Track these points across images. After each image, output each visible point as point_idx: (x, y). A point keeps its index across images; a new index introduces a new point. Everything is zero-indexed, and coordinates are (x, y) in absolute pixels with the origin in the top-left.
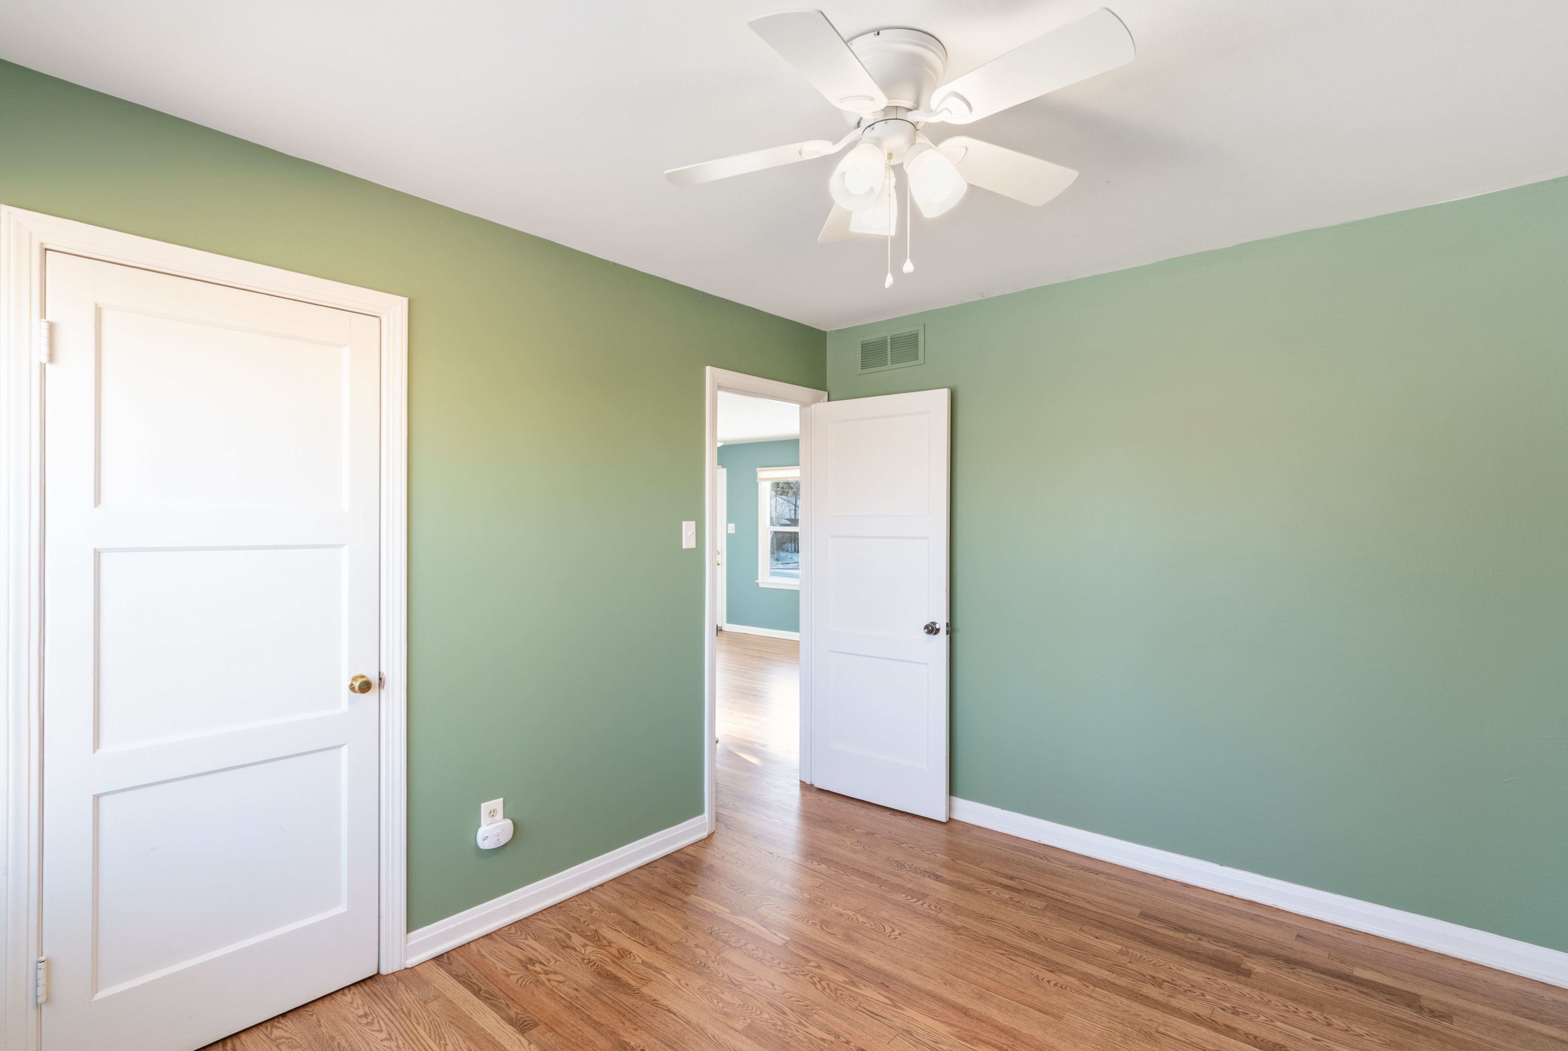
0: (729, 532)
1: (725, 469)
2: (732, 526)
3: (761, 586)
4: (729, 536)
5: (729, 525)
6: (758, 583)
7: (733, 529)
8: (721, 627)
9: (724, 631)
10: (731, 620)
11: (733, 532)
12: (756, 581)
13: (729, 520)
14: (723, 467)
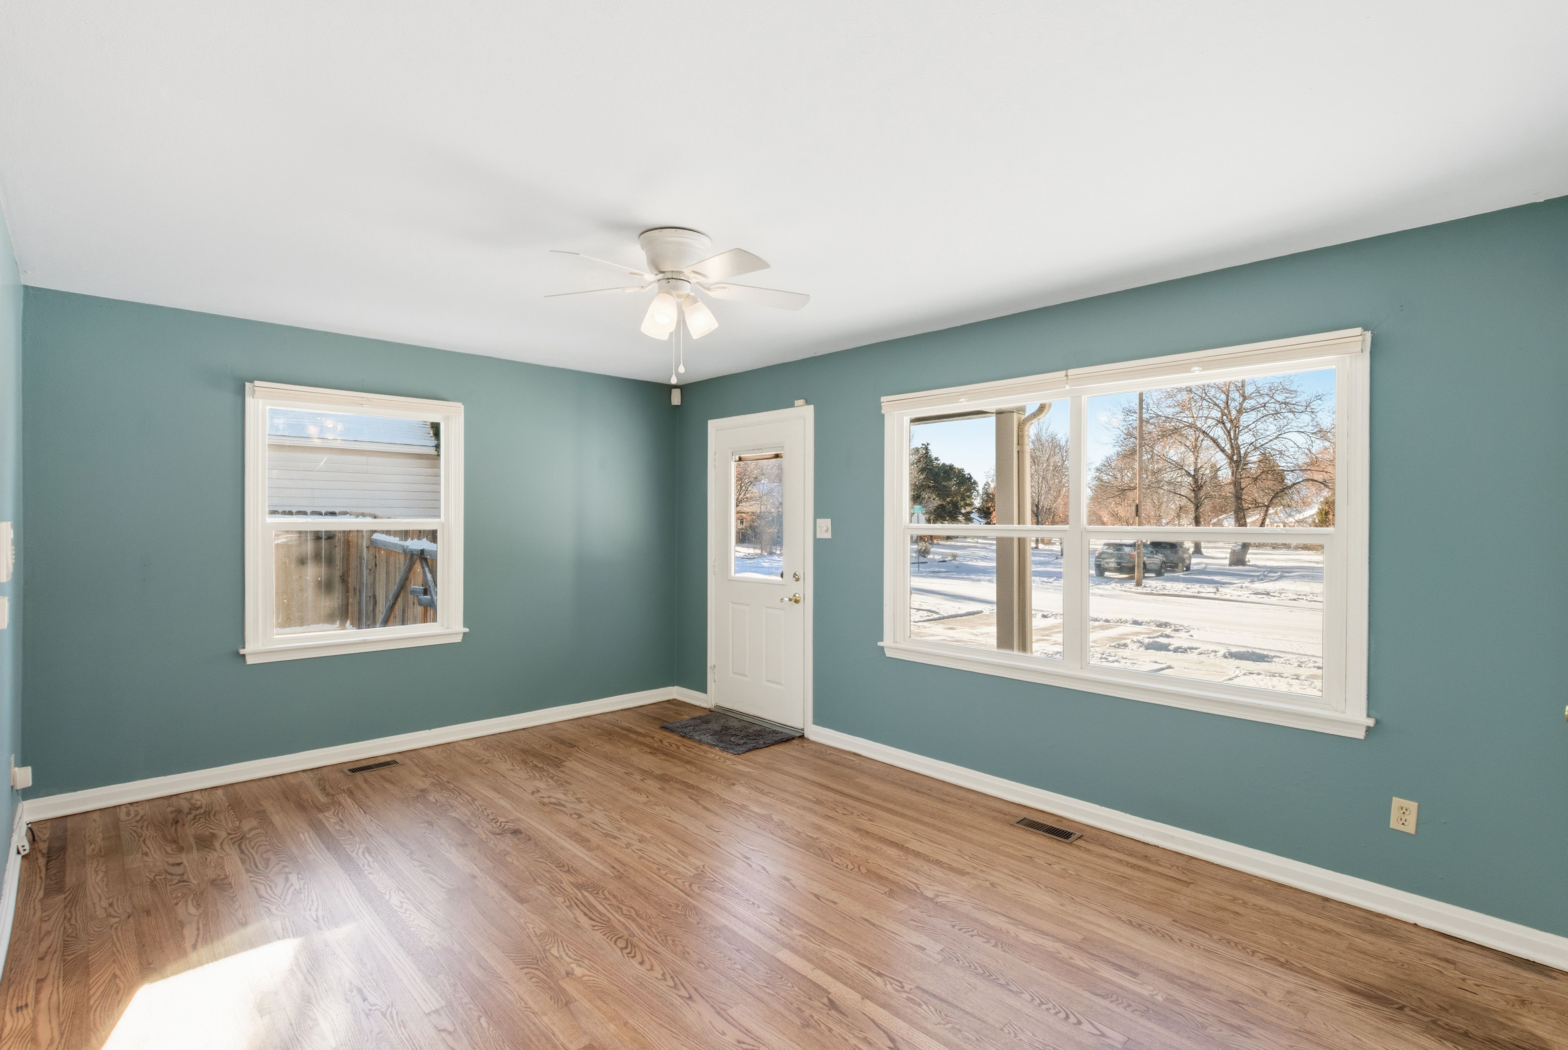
0: (818, 536)
1: (812, 407)
2: (825, 524)
3: (889, 654)
4: (818, 543)
5: (818, 520)
6: (883, 648)
7: (827, 531)
8: (803, 730)
9: (808, 739)
10: (820, 719)
11: (828, 536)
12: (880, 644)
13: (819, 512)
14: (808, 403)
